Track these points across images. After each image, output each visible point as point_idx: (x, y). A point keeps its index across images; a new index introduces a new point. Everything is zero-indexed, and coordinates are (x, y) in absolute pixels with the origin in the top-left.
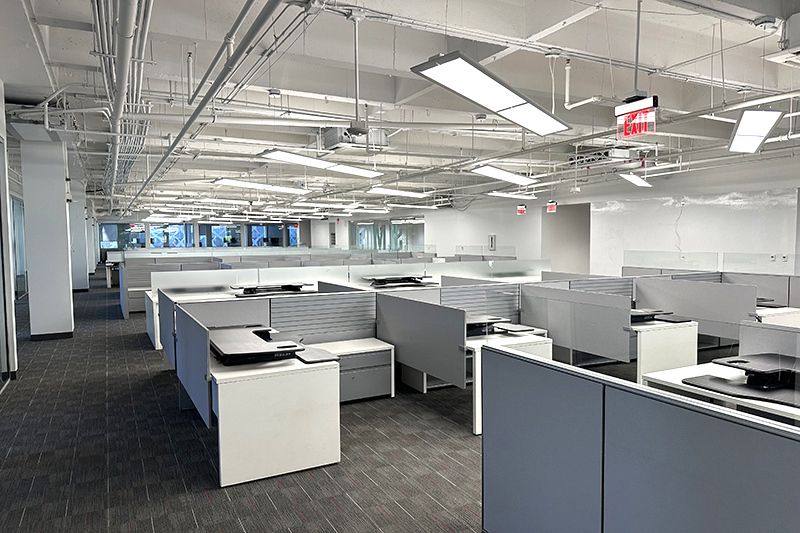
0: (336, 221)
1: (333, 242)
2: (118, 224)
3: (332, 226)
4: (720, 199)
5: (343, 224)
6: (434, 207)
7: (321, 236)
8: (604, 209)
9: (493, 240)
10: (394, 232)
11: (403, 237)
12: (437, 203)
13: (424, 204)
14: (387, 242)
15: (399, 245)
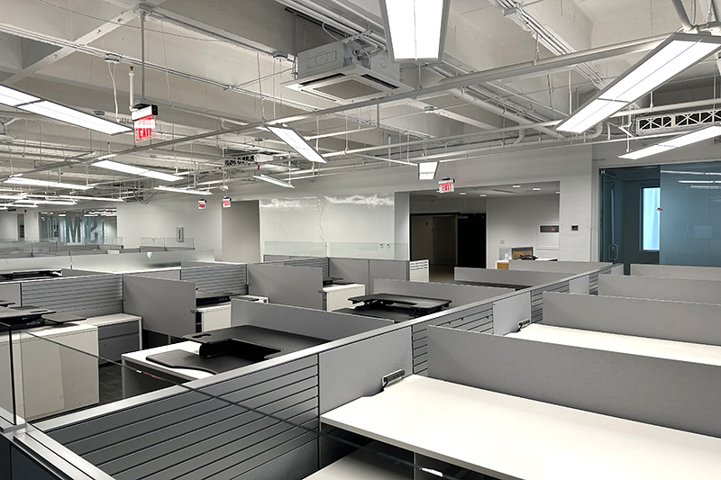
0: (24, 212)
1: (22, 235)
3: (21, 218)
4: (348, 199)
5: (32, 216)
6: (120, 199)
7: (9, 229)
8: (269, 206)
9: (181, 232)
10: (87, 224)
11: (99, 229)
12: (122, 196)
13: (110, 197)
14: (83, 235)
15: (93, 238)
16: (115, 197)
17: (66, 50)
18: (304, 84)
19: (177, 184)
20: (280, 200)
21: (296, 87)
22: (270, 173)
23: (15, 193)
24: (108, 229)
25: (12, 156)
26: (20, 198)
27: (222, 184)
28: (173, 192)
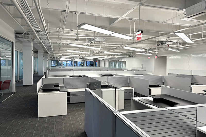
1: (105, 66)
2: (56, 61)
3: (105, 61)
4: (200, 55)
5: (107, 61)
7: (102, 64)
8: (170, 58)
9: (142, 65)
10: (119, 63)
11: (121, 64)
12: (128, 56)
13: (125, 56)
14: (118, 66)
15: (120, 67)
16: (126, 56)
17: (120, 19)
18: (188, 18)
19: (142, 52)
20: (174, 56)
21: (185, 19)
22: (171, 47)
23: (104, 56)
24: (124, 65)
25: (105, 47)
26: (105, 57)
27: (156, 51)
28: (141, 54)
